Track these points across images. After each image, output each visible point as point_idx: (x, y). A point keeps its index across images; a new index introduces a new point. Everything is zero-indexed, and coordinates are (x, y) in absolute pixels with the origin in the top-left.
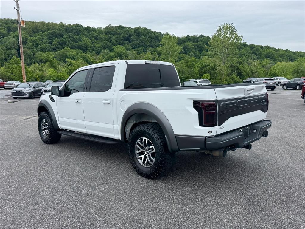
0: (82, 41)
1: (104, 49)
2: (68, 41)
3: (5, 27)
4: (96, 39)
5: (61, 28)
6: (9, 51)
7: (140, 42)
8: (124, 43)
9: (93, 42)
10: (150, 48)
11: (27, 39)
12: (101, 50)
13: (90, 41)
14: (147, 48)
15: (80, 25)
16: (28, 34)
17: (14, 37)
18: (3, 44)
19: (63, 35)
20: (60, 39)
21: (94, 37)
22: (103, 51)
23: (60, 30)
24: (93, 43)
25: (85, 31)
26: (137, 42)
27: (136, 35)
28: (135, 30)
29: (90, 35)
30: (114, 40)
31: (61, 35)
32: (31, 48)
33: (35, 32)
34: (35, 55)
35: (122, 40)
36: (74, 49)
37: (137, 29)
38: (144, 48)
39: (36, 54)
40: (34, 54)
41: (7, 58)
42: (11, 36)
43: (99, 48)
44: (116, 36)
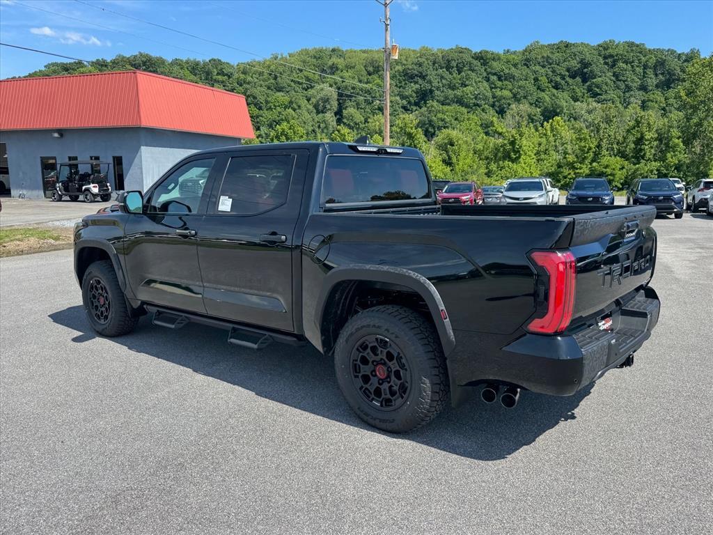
0: (466, 86)
1: (518, 101)
2: (438, 88)
3: (314, 65)
4: (500, 79)
5: (424, 60)
6: (321, 115)
7: (612, 78)
8: (568, 84)
9: (493, 86)
10: (641, 92)
11: (353, 88)
12: (509, 105)
13: (486, 84)
14: (632, 93)
15: (466, 49)
16: (356, 77)
17: (331, 86)
18: (310, 102)
19: (427, 75)
20: (421, 85)
21: (495, 74)
22: (513, 106)
23: (420, 65)
24: (491, 88)
25: (475, 62)
27: (602, 62)
28: (599, 50)
29: (485, 70)
30: (543, 80)
31: (423, 77)
32: (361, 109)
33: (370, 74)
34: (368, 122)
35: (563, 78)
36: (449, 104)
37: (605, 47)
38: (624, 93)
39: (369, 120)
40: (366, 121)
41: (317, 130)
42: (325, 84)
43: (504, 98)
44: (549, 68)
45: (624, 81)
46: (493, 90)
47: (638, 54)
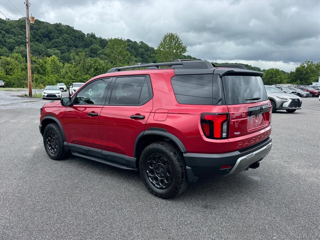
1: (19, 45)
4: (8, 33)
7: (63, 40)
8: (43, 40)
9: (4, 36)
10: (75, 48)
12: (15, 47)
14: (71, 48)
26: (59, 39)
27: (57, 32)
28: (55, 27)
35: (40, 37)
38: (68, 47)
43: (11, 43)
44: (32, 31)
45: (68, 42)
46: (5, 38)
47: (72, 31)
